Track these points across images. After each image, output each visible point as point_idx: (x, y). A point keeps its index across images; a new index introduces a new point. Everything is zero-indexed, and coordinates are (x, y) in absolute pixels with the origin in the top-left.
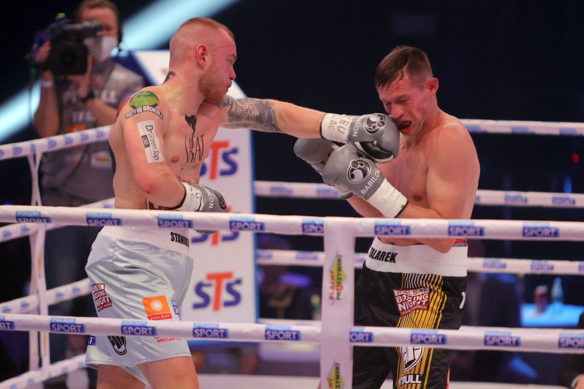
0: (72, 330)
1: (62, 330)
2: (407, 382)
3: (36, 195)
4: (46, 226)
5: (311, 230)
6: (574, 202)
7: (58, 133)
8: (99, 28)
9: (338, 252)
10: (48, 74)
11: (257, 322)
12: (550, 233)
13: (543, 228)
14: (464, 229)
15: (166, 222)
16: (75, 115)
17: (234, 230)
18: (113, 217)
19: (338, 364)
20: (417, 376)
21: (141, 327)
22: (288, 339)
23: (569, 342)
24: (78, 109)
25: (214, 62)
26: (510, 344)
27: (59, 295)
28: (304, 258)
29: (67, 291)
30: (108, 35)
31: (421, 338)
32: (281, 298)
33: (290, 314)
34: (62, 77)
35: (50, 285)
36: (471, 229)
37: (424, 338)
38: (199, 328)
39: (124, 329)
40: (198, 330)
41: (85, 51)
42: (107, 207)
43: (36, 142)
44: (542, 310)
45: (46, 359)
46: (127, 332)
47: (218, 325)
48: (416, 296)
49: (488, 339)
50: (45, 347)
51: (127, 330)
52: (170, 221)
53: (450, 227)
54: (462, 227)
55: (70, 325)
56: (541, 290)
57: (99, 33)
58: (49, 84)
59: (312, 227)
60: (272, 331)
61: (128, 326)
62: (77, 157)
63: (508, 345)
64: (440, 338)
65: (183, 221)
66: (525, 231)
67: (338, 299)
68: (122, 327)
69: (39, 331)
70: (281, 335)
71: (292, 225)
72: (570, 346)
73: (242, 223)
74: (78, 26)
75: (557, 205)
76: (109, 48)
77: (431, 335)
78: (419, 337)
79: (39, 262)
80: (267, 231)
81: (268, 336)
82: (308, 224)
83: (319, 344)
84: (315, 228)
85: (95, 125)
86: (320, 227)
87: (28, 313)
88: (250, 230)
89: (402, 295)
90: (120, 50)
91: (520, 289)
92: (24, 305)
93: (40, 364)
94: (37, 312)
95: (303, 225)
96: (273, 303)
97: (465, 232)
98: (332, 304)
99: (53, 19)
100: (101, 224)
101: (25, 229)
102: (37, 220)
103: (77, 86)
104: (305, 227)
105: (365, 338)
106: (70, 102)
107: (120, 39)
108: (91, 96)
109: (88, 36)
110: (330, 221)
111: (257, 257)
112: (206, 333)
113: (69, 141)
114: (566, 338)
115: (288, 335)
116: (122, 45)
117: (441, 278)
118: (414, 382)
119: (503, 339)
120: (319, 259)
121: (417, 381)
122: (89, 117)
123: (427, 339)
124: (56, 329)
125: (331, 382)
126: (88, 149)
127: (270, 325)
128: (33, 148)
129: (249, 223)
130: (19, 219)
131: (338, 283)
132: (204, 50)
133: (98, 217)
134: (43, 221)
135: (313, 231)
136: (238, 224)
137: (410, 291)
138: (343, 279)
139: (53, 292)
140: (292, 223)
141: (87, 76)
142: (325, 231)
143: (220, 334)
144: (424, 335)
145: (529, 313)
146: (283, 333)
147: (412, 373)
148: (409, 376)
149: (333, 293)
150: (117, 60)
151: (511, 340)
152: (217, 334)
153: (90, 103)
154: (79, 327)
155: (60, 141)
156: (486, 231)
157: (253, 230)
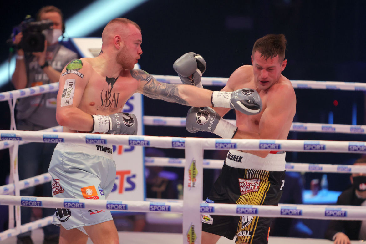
0: (34, 205)
1: (28, 205)
2: (242, 235)
3: (13, 124)
4: (19, 142)
5: (177, 145)
6: (334, 129)
7: (27, 86)
8: (51, 24)
9: (193, 158)
10: (21, 52)
11: (145, 200)
12: (320, 148)
13: (316, 145)
14: (269, 145)
15: (91, 140)
16: (36, 76)
17: (131, 145)
18: (59, 137)
19: (193, 226)
20: (249, 232)
21: (75, 203)
22: (164, 211)
23: (331, 213)
24: (38, 73)
25: (125, 45)
26: (296, 214)
27: (27, 184)
28: (174, 162)
29: (31, 182)
30: (57, 28)
31: (242, 210)
32: (160, 186)
33: (165, 196)
34: (29, 54)
35: (21, 178)
36: (273, 145)
37: (244, 210)
38: (110, 204)
39: (65, 204)
40: (109, 205)
41: (43, 37)
42: (55, 131)
43: (13, 92)
44: (315, 194)
45: (19, 222)
46: (67, 206)
47: (121, 202)
48: (252, 183)
49: (283, 211)
50: (18, 215)
51: (67, 205)
52: (93, 139)
53: (260, 144)
54: (267, 144)
55: (33, 202)
56: (315, 182)
57: (52, 27)
58: (21, 57)
59: (178, 144)
60: (153, 205)
61: (67, 203)
62: (38, 101)
63: (295, 215)
64: (254, 210)
65: (101, 140)
66: (305, 147)
67: (193, 186)
68: (64, 203)
69: (15, 205)
70: (159, 208)
71: (166, 142)
72: (332, 215)
73: (136, 141)
74: (39, 23)
75: (325, 131)
76: (57, 36)
77: (249, 209)
78: (242, 209)
79: (15, 164)
80: (151, 146)
81: (152, 209)
82: (176, 142)
83: (181, 213)
84: (180, 144)
85: (48, 82)
86: (183, 143)
87: (8, 194)
88: (141, 145)
89: (243, 182)
90: (63, 37)
91: (302, 181)
92: (6, 190)
93: (15, 225)
94: (13, 194)
95: (173, 142)
96: (155, 189)
97: (269, 147)
98: (190, 190)
99: (23, 18)
100: (51, 141)
101: (7, 144)
102: (14, 138)
103: (38, 59)
104: (174, 143)
105: (209, 210)
106: (33, 68)
107: (63, 31)
108: (46, 65)
109: (44, 29)
110: (188, 140)
111: (145, 161)
112: (114, 206)
113: (33, 91)
114: (329, 211)
115: (163, 208)
116: (65, 35)
117: (268, 172)
118: (246, 235)
119: (291, 211)
120: (182, 163)
121: (248, 235)
122: (45, 77)
123: (247, 211)
124: (25, 204)
125: (189, 236)
126: (44, 96)
127: (152, 202)
128: (11, 96)
129: (140, 141)
130: (3, 139)
131: (193, 177)
132: (119, 38)
133: (50, 137)
134: (17, 139)
135: (179, 146)
136: (133, 142)
137: (249, 180)
138: (196, 175)
139: (23, 182)
140: (166, 141)
141: (44, 52)
142: (186, 146)
143: (122, 207)
144: (244, 208)
145: (307, 196)
146: (160, 207)
147: (246, 230)
148: (244, 231)
149: (190, 183)
150: (62, 43)
151: (296, 212)
152: (121, 207)
153: (46, 69)
154: (38, 203)
155: (27, 91)
156: (282, 146)
157: (143, 145)
